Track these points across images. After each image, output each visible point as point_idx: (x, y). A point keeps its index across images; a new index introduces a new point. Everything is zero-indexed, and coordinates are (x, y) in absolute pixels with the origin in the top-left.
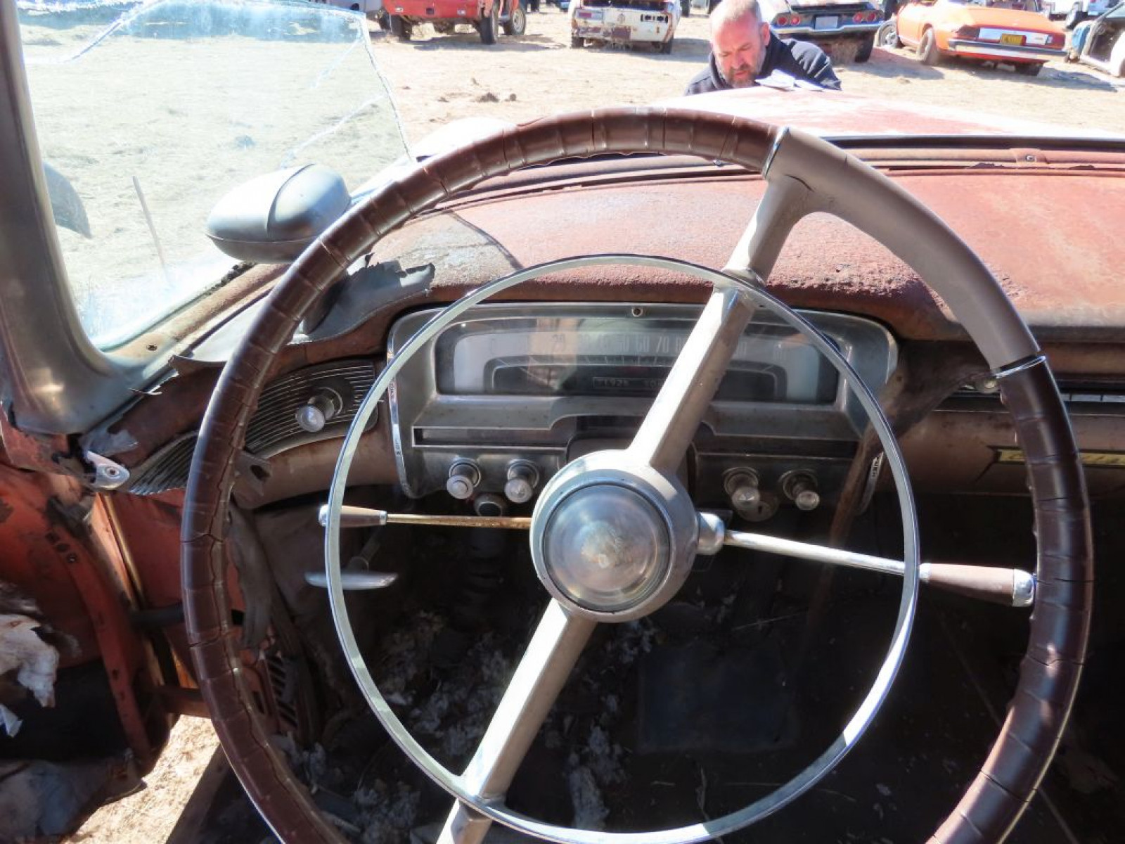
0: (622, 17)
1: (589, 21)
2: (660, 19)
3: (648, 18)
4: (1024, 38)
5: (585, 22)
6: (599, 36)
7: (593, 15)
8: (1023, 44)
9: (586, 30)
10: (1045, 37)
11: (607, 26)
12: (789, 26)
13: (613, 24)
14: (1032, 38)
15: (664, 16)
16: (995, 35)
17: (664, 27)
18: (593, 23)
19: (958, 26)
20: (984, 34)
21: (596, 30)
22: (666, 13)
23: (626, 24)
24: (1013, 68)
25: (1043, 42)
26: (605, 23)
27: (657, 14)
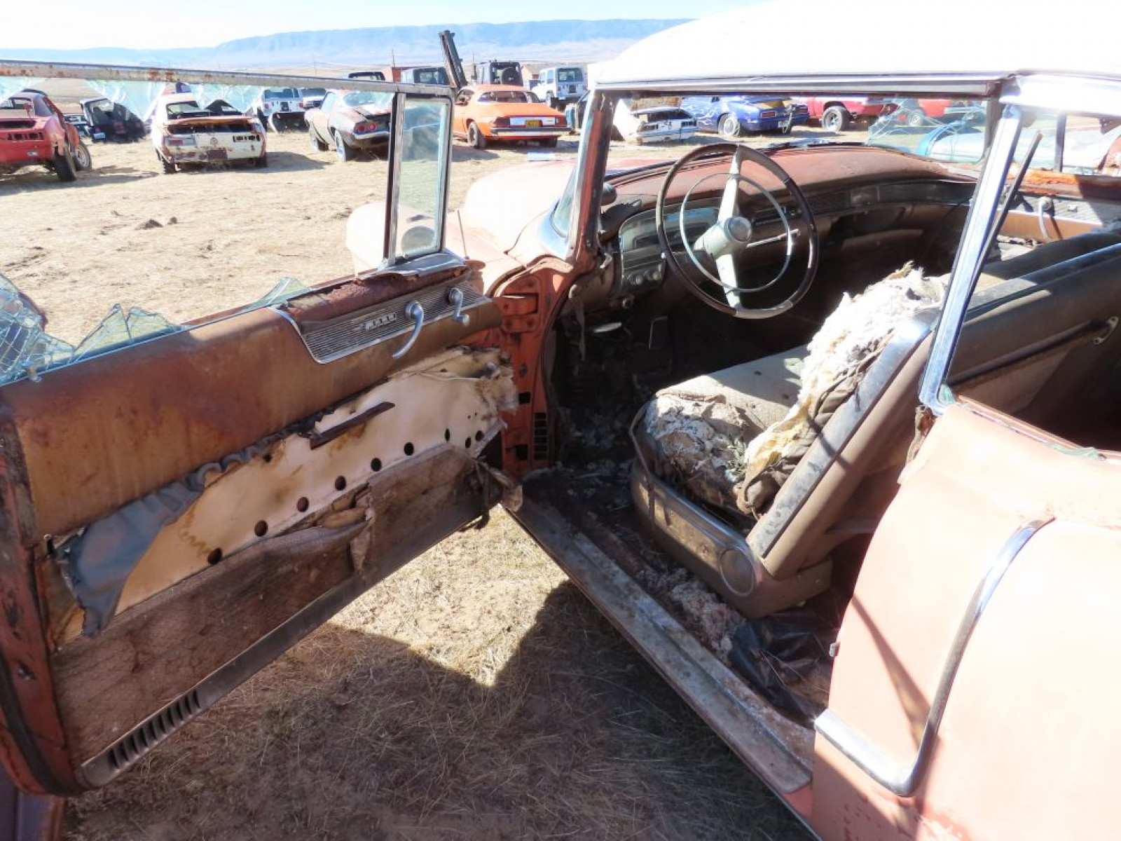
0: (214, 141)
1: (181, 147)
2: (251, 138)
3: (240, 138)
4: (541, 122)
5: (179, 149)
6: (196, 159)
7: (184, 142)
8: (541, 127)
9: (181, 156)
10: (553, 119)
11: (201, 150)
12: (368, 132)
13: (207, 148)
14: (546, 121)
15: (255, 135)
16: (521, 122)
17: (257, 144)
18: (186, 149)
19: (494, 119)
20: (513, 122)
21: (191, 154)
22: (256, 132)
23: (220, 145)
24: (537, 144)
25: (553, 123)
26: (199, 146)
27: (248, 134)
